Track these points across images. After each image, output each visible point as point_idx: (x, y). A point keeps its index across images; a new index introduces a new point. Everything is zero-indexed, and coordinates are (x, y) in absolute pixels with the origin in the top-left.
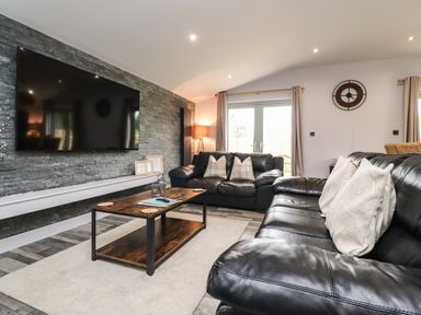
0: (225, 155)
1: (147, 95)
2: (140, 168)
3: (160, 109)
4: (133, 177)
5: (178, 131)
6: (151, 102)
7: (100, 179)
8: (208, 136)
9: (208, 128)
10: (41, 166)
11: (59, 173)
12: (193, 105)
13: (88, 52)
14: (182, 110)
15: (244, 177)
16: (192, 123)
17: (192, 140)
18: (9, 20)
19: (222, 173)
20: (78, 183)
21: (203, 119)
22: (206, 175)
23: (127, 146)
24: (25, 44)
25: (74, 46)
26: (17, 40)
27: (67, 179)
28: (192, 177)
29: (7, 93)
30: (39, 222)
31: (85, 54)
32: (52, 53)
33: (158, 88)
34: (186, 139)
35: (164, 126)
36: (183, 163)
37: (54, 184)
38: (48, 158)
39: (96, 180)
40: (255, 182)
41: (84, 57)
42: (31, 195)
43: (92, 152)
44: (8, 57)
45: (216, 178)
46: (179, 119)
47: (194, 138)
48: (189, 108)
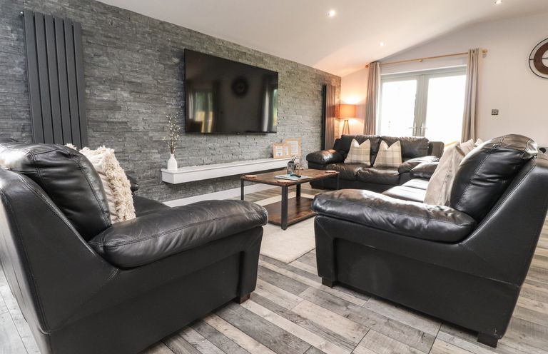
0: (370, 139)
1: (286, 74)
2: (278, 151)
3: (299, 89)
4: (271, 160)
5: (319, 112)
6: (290, 82)
7: (243, 159)
8: (355, 116)
9: (355, 107)
10: (200, 145)
11: (212, 152)
12: (339, 79)
13: (232, 41)
14: (325, 88)
15: (390, 164)
16: (336, 101)
17: (336, 122)
18: (177, 27)
19: (365, 159)
20: (226, 162)
21: (350, 96)
22: (347, 161)
23: (265, 129)
24: (188, 44)
25: (222, 38)
26: (183, 42)
27: (218, 157)
28: (331, 162)
29: (179, 88)
30: (200, 190)
31: (230, 43)
32: (206, 49)
33: (297, 65)
34: (328, 120)
35: (304, 107)
36: (323, 148)
37: (209, 161)
38: (205, 139)
39: (240, 160)
40: (399, 169)
41: (230, 47)
42: (195, 168)
43: (237, 134)
44: (178, 58)
45: (358, 164)
46: (320, 98)
47: (339, 119)
48: (334, 83)
